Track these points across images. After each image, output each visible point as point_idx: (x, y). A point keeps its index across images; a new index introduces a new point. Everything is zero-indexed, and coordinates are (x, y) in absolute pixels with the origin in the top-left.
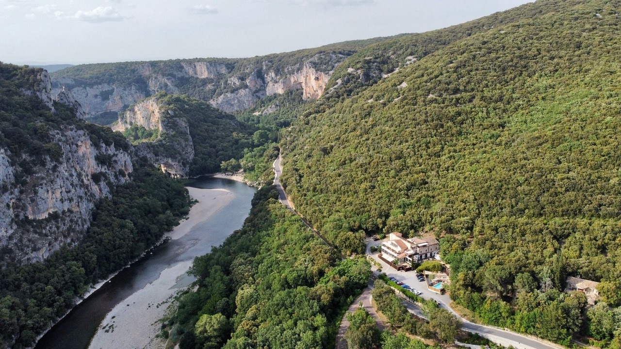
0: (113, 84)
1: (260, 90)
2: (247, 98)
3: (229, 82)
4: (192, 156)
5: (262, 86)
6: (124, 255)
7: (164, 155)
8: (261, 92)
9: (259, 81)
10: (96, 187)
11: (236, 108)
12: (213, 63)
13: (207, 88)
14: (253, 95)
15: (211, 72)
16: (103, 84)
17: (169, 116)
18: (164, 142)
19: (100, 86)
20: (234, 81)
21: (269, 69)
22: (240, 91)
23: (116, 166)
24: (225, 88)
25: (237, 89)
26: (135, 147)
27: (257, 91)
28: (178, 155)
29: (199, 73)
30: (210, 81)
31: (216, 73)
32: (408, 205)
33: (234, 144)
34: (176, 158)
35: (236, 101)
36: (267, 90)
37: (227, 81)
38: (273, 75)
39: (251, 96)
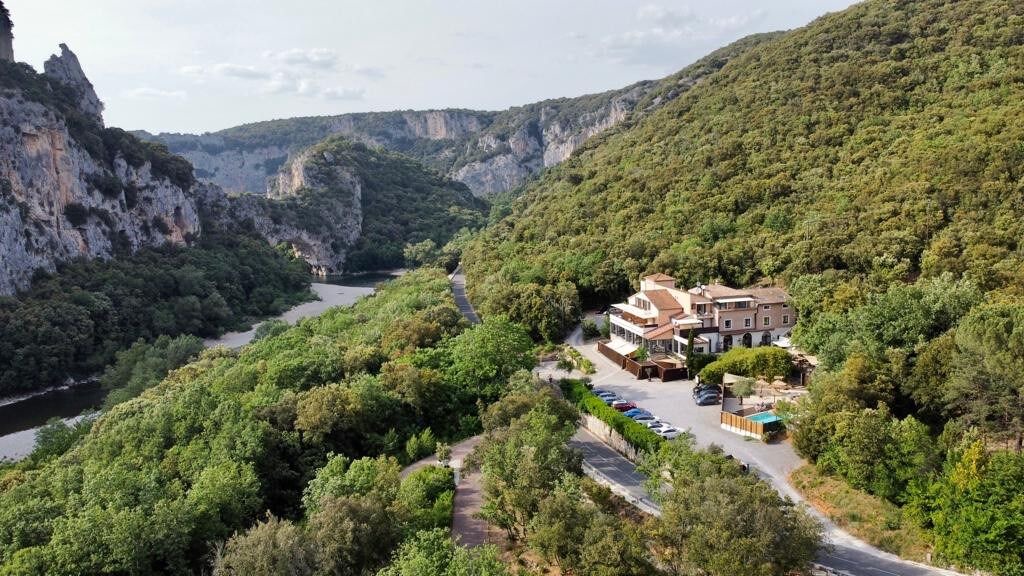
0: (287, 148)
1: (533, 157)
2: (508, 172)
3: (480, 144)
4: (354, 235)
5: (536, 150)
6: (55, 359)
7: (293, 223)
8: (535, 162)
9: (533, 143)
10: (77, 233)
11: (489, 189)
12: (454, 115)
13: (442, 156)
14: (520, 166)
15: (452, 129)
16: (270, 148)
17: (322, 161)
18: (299, 202)
19: (265, 151)
20: (490, 142)
21: (551, 119)
22: (497, 159)
23: (148, 208)
24: (472, 155)
25: (493, 155)
26: (232, 200)
27: (527, 160)
28: (324, 229)
29: (431, 131)
30: (449, 143)
31: (461, 132)
32: (725, 233)
33: (445, 222)
34: (318, 233)
35: (489, 177)
36: (545, 157)
37: (476, 143)
38: (556, 128)
39: (516, 166)
